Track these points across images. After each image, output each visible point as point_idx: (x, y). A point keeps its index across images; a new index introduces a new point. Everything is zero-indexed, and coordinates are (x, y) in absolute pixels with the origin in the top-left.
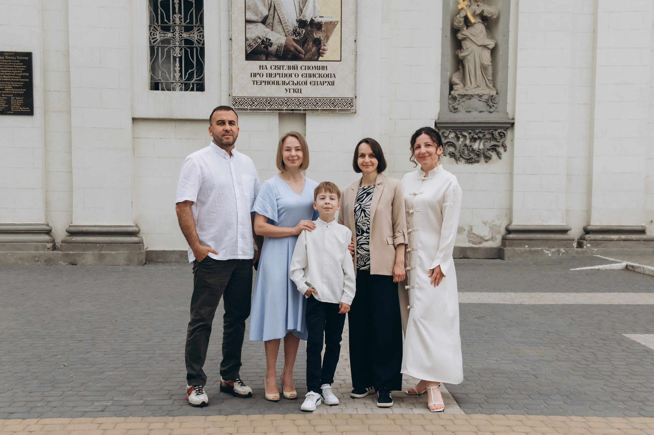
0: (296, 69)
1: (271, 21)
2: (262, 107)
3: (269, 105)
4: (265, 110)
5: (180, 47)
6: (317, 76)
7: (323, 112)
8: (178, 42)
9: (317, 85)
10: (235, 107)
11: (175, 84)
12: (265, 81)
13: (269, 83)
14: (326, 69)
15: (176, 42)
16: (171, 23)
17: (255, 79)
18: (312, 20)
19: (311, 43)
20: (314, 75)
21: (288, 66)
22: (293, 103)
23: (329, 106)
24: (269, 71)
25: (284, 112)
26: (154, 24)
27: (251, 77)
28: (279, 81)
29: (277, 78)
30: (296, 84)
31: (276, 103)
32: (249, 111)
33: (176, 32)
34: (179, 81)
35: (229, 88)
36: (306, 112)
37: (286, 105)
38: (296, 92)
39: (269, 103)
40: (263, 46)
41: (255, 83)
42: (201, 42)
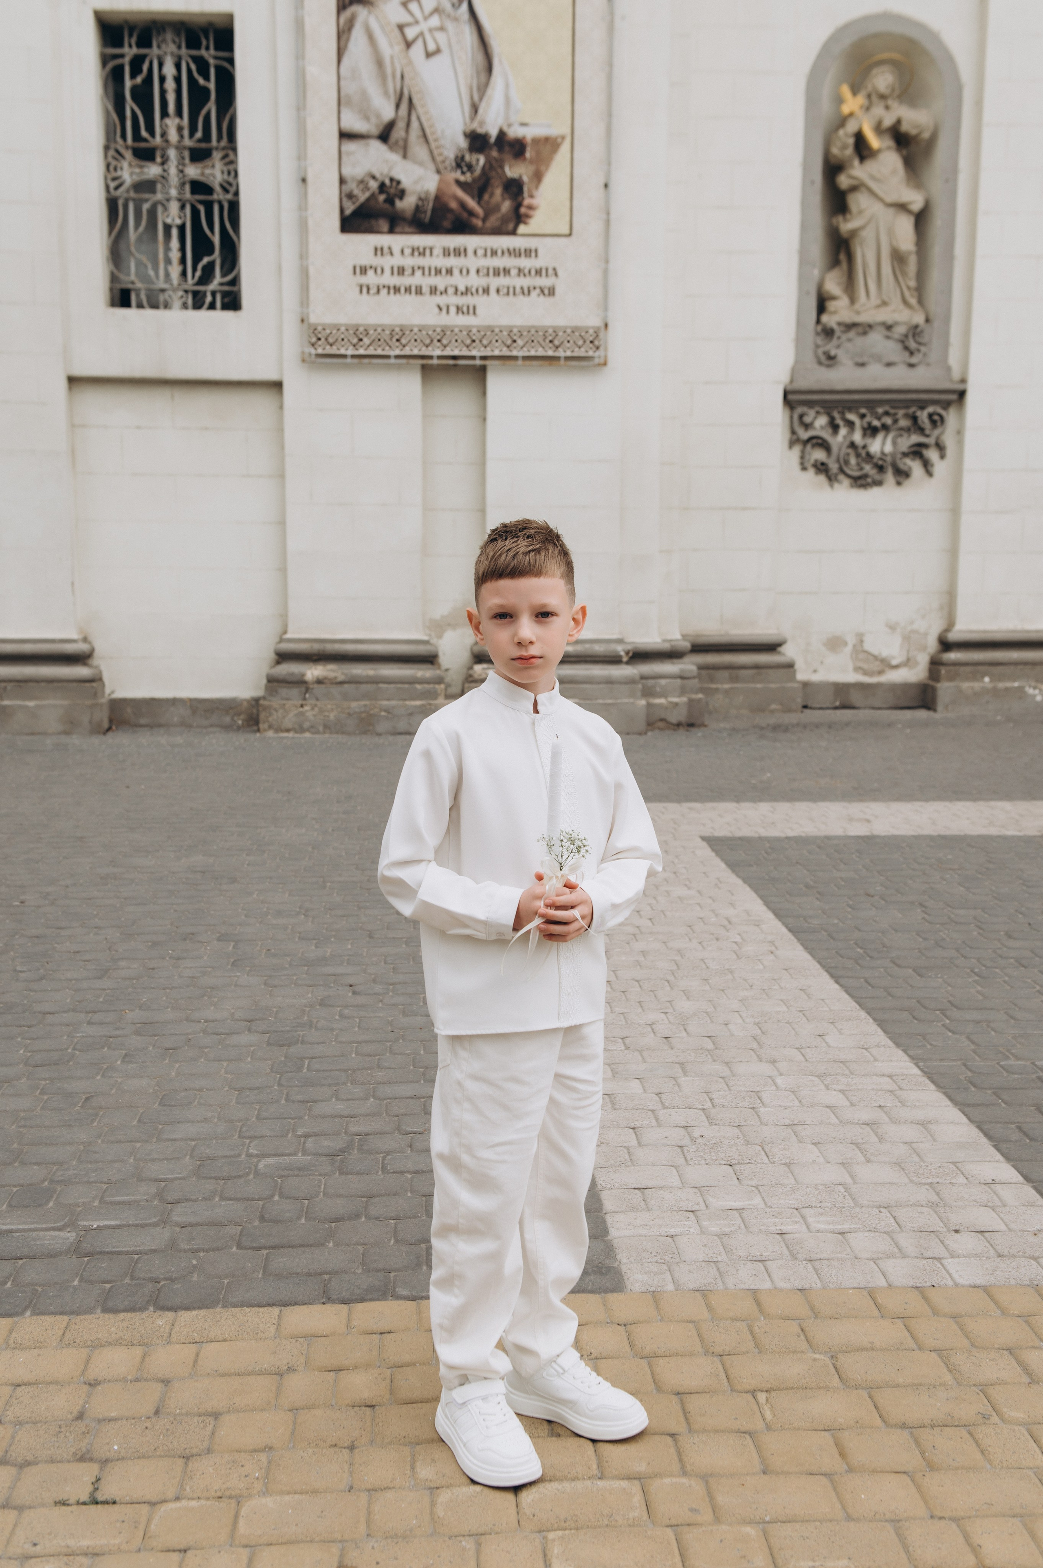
0: (463, 254)
1: (402, 134)
2: (383, 350)
3: (397, 344)
4: (388, 357)
5: (179, 200)
6: (514, 272)
7: (528, 363)
8: (176, 187)
9: (514, 294)
10: (316, 349)
11: (171, 293)
12: (389, 288)
13: (397, 290)
14: (536, 256)
15: (170, 187)
16: (158, 139)
17: (364, 280)
18: (502, 134)
19: (498, 192)
20: (507, 272)
21: (444, 249)
22: (456, 341)
23: (543, 348)
24: (397, 260)
25: (435, 362)
26: (115, 142)
27: (355, 273)
28: (421, 287)
29: (418, 279)
30: (462, 294)
31: (416, 340)
32: (349, 360)
33: (170, 163)
34: (179, 285)
35: (302, 304)
36: (487, 362)
37: (439, 344)
38: (463, 313)
39: (398, 340)
40: (382, 198)
41: (365, 290)
42: (231, 187)
